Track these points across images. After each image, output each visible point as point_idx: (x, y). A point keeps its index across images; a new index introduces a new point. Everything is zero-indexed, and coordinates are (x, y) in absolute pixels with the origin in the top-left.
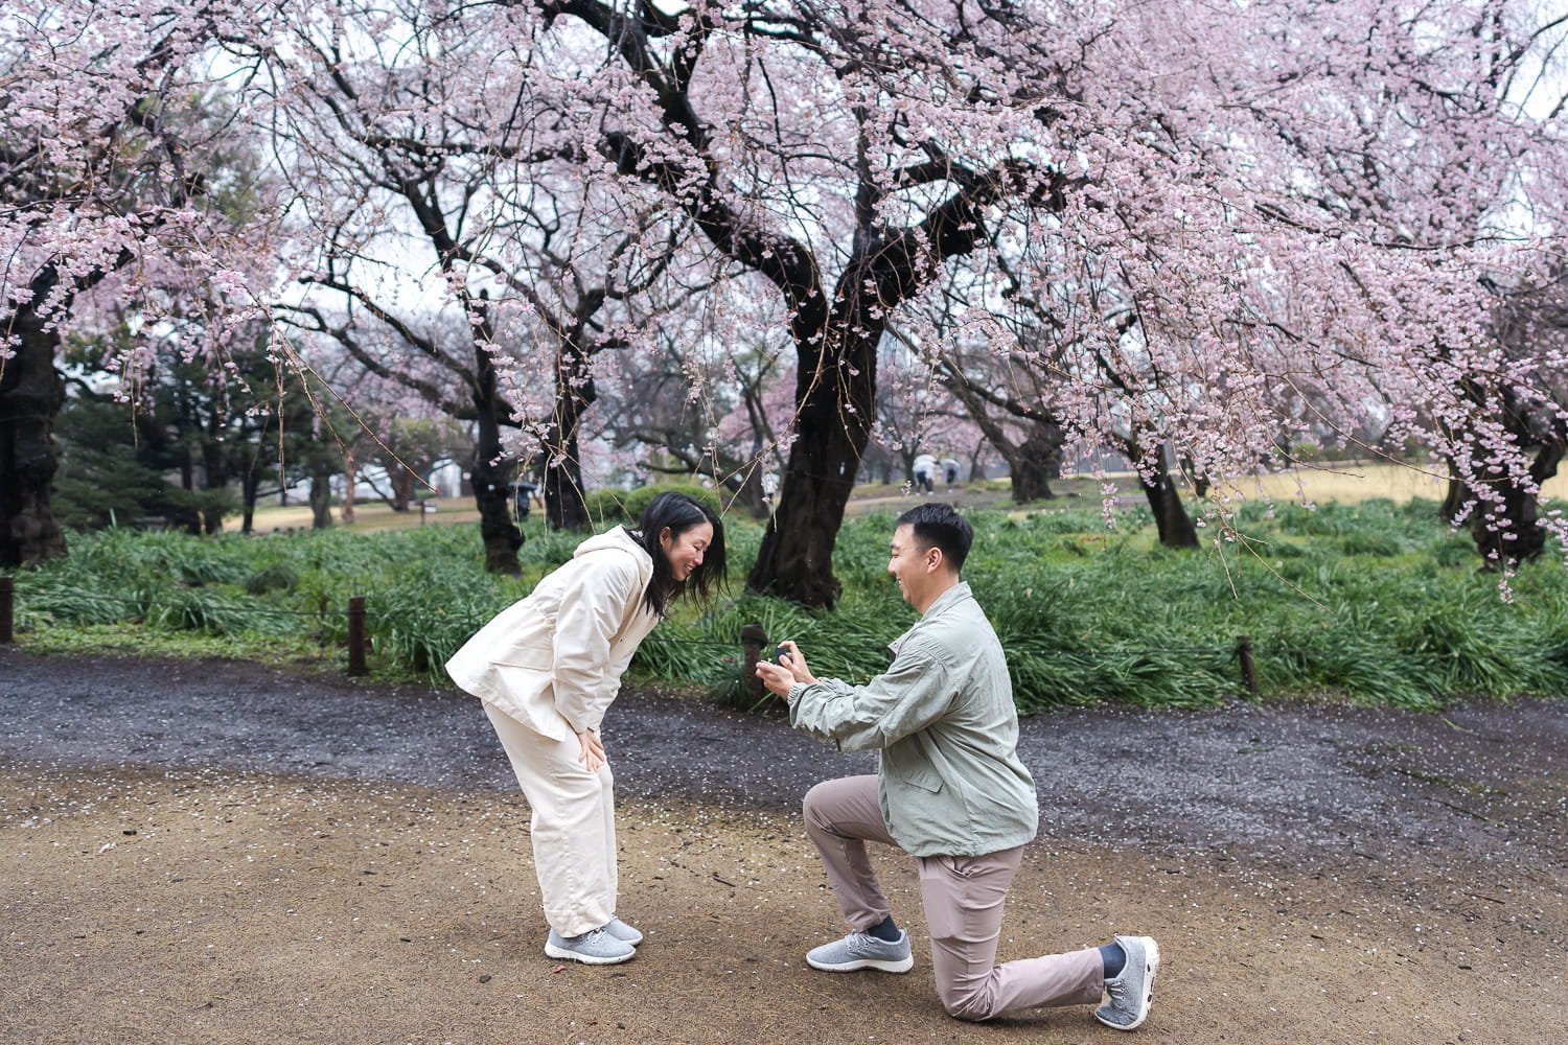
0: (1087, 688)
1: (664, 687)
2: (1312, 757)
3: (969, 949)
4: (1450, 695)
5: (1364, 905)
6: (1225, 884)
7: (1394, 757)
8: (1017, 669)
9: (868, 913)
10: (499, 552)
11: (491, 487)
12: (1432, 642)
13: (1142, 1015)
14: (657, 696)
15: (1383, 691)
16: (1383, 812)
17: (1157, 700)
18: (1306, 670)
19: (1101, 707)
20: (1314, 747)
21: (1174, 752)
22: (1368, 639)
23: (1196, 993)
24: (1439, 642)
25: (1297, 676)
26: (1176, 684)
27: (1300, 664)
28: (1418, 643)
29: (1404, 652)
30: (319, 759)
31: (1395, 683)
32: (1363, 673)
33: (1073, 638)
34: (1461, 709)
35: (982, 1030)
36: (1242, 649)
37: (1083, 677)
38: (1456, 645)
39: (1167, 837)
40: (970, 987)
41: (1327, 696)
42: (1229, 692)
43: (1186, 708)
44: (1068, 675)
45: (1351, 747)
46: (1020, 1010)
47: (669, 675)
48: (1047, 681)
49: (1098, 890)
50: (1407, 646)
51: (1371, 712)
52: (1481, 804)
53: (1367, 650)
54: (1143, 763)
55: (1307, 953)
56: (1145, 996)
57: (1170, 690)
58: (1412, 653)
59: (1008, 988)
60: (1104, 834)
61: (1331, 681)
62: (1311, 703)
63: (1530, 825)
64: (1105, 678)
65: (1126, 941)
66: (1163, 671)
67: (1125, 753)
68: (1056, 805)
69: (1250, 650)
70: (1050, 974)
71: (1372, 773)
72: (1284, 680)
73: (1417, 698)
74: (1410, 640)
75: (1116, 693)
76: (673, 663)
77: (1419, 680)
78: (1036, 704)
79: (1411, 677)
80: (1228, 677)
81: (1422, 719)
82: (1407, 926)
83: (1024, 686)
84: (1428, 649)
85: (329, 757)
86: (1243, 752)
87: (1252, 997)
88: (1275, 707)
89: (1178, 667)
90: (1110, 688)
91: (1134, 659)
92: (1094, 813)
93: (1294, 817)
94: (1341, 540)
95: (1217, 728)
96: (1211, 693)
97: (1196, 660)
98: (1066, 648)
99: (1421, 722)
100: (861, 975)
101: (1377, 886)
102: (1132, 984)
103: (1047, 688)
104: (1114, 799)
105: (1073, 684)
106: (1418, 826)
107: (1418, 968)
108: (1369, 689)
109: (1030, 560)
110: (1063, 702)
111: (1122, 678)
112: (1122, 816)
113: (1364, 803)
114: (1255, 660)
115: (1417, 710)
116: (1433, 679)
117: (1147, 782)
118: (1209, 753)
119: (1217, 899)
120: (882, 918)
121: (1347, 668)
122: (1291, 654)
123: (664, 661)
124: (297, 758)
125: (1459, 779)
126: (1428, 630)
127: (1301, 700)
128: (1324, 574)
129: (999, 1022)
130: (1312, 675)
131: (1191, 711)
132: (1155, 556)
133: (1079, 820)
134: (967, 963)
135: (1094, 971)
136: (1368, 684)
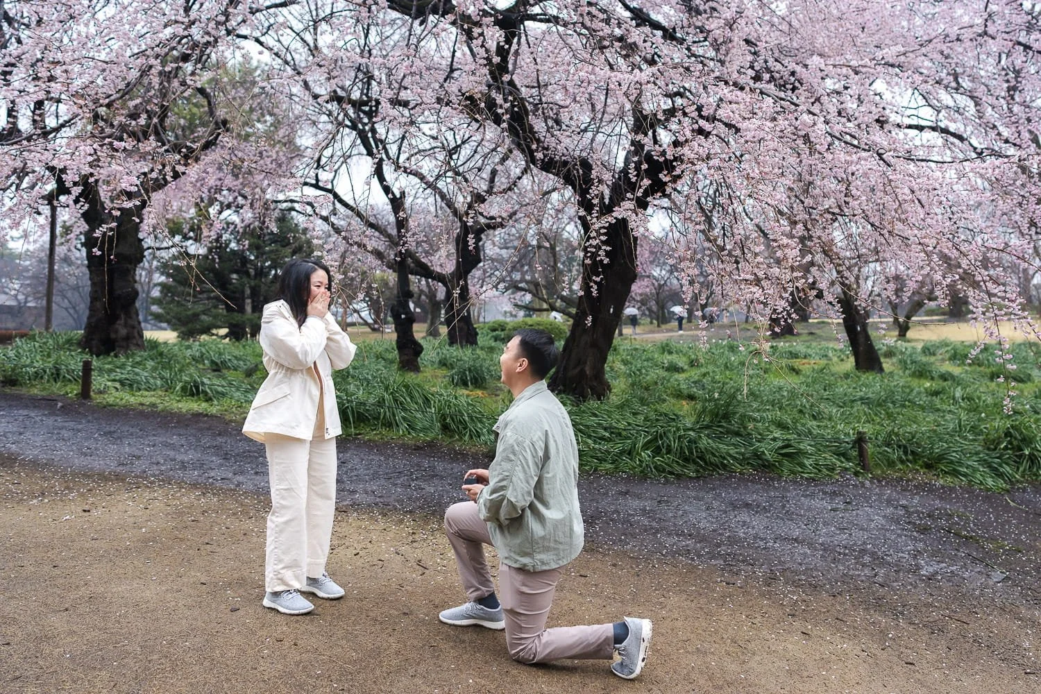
0: (744, 461)
1: (461, 446)
2: (884, 517)
3: (523, 618)
4: (1018, 481)
5: (859, 617)
6: (762, 595)
7: (947, 520)
8: (694, 446)
9: (478, 589)
10: (406, 357)
11: (403, 316)
12: (1010, 443)
13: (638, 671)
14: (455, 451)
15: (965, 475)
16: (915, 557)
17: (793, 472)
18: (910, 457)
19: (751, 474)
20: (890, 510)
21: (784, 506)
22: (965, 438)
23: (693, 661)
24: (1015, 443)
25: (902, 462)
26: (807, 462)
27: (906, 453)
28: (999, 444)
29: (989, 449)
30: (224, 476)
31: (975, 470)
32: (952, 462)
33: (745, 428)
34: (1024, 490)
35: (528, 669)
36: (860, 440)
37: (743, 454)
38: (1028, 446)
39: (743, 561)
40: (523, 642)
41: (922, 476)
42: (846, 469)
43: (811, 478)
44: (731, 452)
45: (917, 512)
46: (557, 659)
47: (467, 438)
48: (714, 455)
49: (668, 591)
50: (991, 445)
51: (952, 490)
52: (997, 556)
53: (967, 450)
54: (757, 512)
55: (794, 645)
56: (641, 656)
57: (802, 465)
58: (995, 449)
59: (547, 644)
60: (699, 556)
61: (928, 466)
62: (908, 481)
63: (1028, 573)
64: (757, 455)
65: (630, 621)
66: (800, 452)
67: (747, 505)
68: (677, 535)
69: (865, 442)
70: (577, 638)
71: (924, 530)
72: (891, 464)
73: (990, 482)
74: (994, 440)
75: (764, 466)
76: (470, 430)
77: (996, 469)
78: (704, 469)
79: (990, 467)
80: (848, 460)
81: (989, 496)
82: (883, 633)
83: (698, 457)
84: (1006, 448)
85: (230, 475)
86: (834, 510)
87: (733, 667)
88: (879, 481)
89: (810, 449)
90: (760, 462)
91: (780, 444)
92: (700, 542)
93: (845, 555)
94: (988, 371)
95: (825, 493)
96: (833, 470)
97: (828, 446)
98: (738, 434)
99: (987, 499)
101: (879, 605)
102: (632, 649)
103: (713, 459)
104: (720, 534)
105: (734, 458)
106: (936, 567)
107: (871, 660)
108: (955, 473)
109: (758, 376)
110: (725, 470)
111: (768, 456)
112: (718, 545)
113: (905, 547)
114: (870, 448)
115: (988, 490)
116: (1007, 469)
117: (754, 525)
118: (809, 509)
119: (750, 604)
120: (487, 594)
121: (940, 458)
122: (899, 447)
123: (465, 429)
124: (212, 474)
125: (993, 539)
126: (1008, 434)
127: (901, 479)
128: (958, 393)
130: (914, 462)
131: (814, 480)
132: (847, 376)
133: (687, 546)
134: (521, 627)
135: (607, 639)
136: (955, 470)
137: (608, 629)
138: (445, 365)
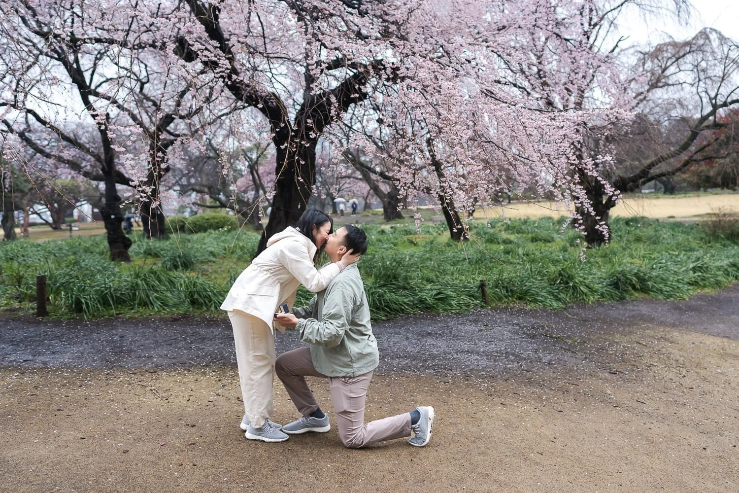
0: (414, 306)
1: (210, 315)
2: (509, 331)
3: (352, 415)
4: (568, 302)
5: (524, 390)
6: (467, 386)
7: (543, 329)
8: (382, 299)
9: (309, 407)
10: (118, 250)
11: (113, 217)
12: (562, 280)
13: (428, 440)
14: (207, 319)
15: (541, 302)
16: (536, 352)
17: (445, 310)
18: (510, 294)
19: (421, 314)
20: (510, 327)
21: (451, 332)
22: (536, 279)
23: (452, 430)
24: (565, 279)
25: (506, 297)
26: (453, 303)
27: (507, 292)
28: (556, 280)
29: (550, 284)
30: (25, 358)
31: (546, 298)
32: (533, 294)
33: (408, 284)
34: (573, 308)
35: (360, 452)
36: (482, 286)
37: (412, 301)
38: (571, 281)
39: (445, 368)
40: (354, 432)
41: (518, 305)
42: (476, 305)
43: (457, 313)
44: (405, 300)
45: (525, 326)
46: (374, 442)
47: (213, 308)
48: (395, 303)
49: (413, 392)
50: (552, 282)
51: (536, 311)
52: (576, 347)
53: (536, 285)
54: (437, 338)
55: (499, 411)
56: (429, 431)
57: (451, 305)
58: (554, 285)
60: (418, 369)
61: (520, 298)
62: (511, 308)
63: (593, 354)
64: (422, 301)
65: (421, 409)
66: (448, 297)
67: (429, 334)
68: (398, 358)
69: (485, 286)
71: (533, 337)
72: (500, 299)
73: (555, 304)
74: (553, 279)
75: (427, 308)
76: (215, 303)
77: (556, 296)
78: (391, 314)
79: (553, 295)
80: (476, 299)
81: (557, 313)
82: (540, 397)
83: (385, 306)
84: (560, 283)
85: (30, 357)
86: (480, 331)
87: (474, 429)
88: (496, 311)
89: (454, 295)
90: (424, 305)
91: (435, 292)
92: (414, 360)
93: (499, 356)
94: (530, 236)
95: (470, 321)
96: (468, 306)
97: (463, 291)
98: (405, 288)
99: (556, 314)
100: (307, 435)
101: (530, 382)
102: (423, 426)
103: (395, 306)
104: (423, 354)
105: (408, 305)
106: (549, 357)
107: (541, 413)
108: (535, 301)
109: (391, 248)
110: (403, 313)
111: (430, 301)
112: (426, 361)
113: (528, 349)
114: (488, 291)
115: (555, 309)
116: (562, 296)
117: (438, 345)
118: (466, 332)
119: (464, 392)
120: (316, 409)
121: (526, 292)
122: (503, 287)
123: (210, 301)
124: (12, 358)
125: (569, 337)
126: (560, 275)
127: (507, 307)
128: (521, 251)
129: (367, 447)
130: (512, 296)
131: (460, 314)
132: (449, 245)
133: (407, 364)
134: (352, 422)
136: (535, 299)
137: (407, 416)
138: (150, 254)
